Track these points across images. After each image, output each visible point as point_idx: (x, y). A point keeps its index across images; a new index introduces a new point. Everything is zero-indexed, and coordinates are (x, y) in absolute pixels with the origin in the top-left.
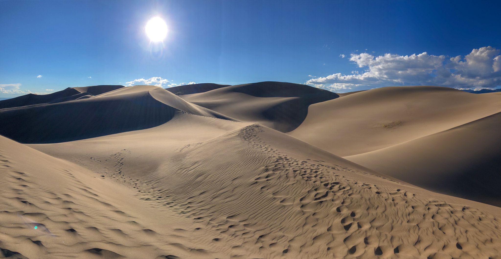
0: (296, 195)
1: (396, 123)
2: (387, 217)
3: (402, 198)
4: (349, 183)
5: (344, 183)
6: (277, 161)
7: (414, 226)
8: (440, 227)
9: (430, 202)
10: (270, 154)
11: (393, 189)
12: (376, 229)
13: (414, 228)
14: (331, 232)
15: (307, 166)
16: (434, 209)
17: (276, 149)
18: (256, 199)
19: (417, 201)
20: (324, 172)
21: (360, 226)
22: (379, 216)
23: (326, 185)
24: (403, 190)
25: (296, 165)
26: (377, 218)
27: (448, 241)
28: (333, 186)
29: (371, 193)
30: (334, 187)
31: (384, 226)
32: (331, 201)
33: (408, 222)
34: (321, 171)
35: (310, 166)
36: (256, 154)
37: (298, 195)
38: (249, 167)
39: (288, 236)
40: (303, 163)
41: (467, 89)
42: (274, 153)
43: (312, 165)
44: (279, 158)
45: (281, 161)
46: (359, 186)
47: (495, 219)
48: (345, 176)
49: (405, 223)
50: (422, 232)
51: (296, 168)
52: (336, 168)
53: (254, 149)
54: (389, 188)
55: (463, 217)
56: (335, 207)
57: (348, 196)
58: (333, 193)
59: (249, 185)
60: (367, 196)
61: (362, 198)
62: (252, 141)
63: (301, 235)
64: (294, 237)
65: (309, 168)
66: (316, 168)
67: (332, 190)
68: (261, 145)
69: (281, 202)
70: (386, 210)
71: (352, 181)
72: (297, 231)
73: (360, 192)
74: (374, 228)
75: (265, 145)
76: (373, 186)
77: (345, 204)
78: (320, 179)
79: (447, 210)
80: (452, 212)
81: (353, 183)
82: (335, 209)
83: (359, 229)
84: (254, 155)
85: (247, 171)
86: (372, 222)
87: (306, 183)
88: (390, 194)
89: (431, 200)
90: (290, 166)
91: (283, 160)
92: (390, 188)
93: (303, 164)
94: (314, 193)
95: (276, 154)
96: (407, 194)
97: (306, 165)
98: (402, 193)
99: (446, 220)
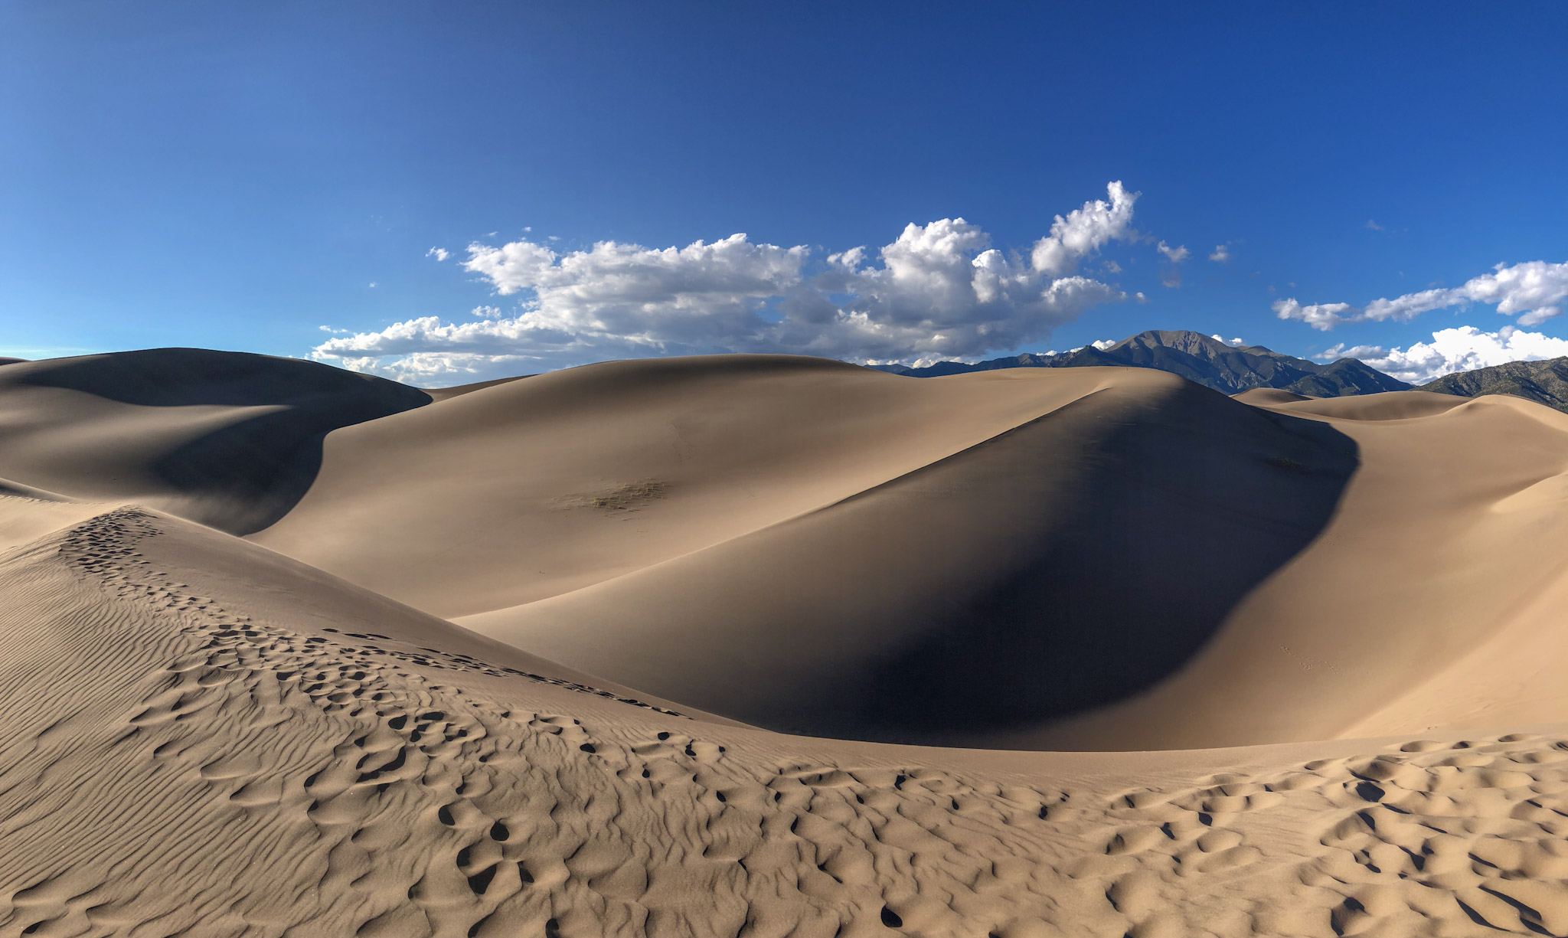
0: (291, 764)
1: (639, 490)
2: (626, 838)
3: (679, 764)
4: (482, 713)
5: (463, 715)
6: (214, 643)
7: (732, 866)
8: (822, 860)
9: (781, 772)
10: (185, 617)
11: (642, 732)
12: (589, 883)
13: (733, 874)
14: (423, 903)
15: (326, 654)
16: (796, 795)
17: (209, 599)
18: (138, 798)
19: (735, 773)
20: (387, 676)
21: (527, 876)
22: (598, 834)
23: (397, 724)
24: (682, 734)
25: (287, 653)
26: (590, 842)
27: (853, 907)
28: (424, 728)
29: (564, 750)
30: (429, 731)
31: (619, 872)
32: (418, 783)
33: (707, 852)
34: (377, 672)
35: (336, 655)
36: (133, 621)
37: (298, 763)
38: (108, 673)
39: (263, 928)
40: (313, 643)
41: (890, 363)
42: (203, 612)
43: (345, 649)
44: (223, 631)
45: (229, 643)
46: (519, 725)
47: (1001, 794)
48: (463, 689)
49: (695, 858)
50: (758, 888)
51: (288, 664)
52: (430, 661)
53: (123, 602)
54: (629, 731)
55: (898, 810)
56: (435, 805)
57: (479, 763)
58: (424, 755)
59: (107, 744)
60: (550, 763)
61: (532, 767)
62: (117, 573)
63: (313, 917)
64: (289, 929)
65: (333, 661)
66: (356, 662)
67: (419, 743)
68: (150, 587)
69: (235, 795)
70: (620, 812)
71: (490, 707)
72: (298, 905)
73: (522, 748)
74: (579, 882)
75: (168, 584)
76: (568, 724)
77: (470, 794)
78: (374, 701)
79: (844, 794)
80: (860, 799)
81: (493, 713)
82: (433, 811)
83: (526, 885)
84: (126, 626)
85: (100, 689)
86: (569, 859)
87: (327, 718)
88: (633, 750)
89: (784, 762)
90: (263, 656)
91: (237, 638)
92: (631, 730)
93: (313, 647)
94: (356, 754)
95: (210, 618)
96: (696, 747)
97: (323, 652)
98: (678, 747)
99: (843, 832)
